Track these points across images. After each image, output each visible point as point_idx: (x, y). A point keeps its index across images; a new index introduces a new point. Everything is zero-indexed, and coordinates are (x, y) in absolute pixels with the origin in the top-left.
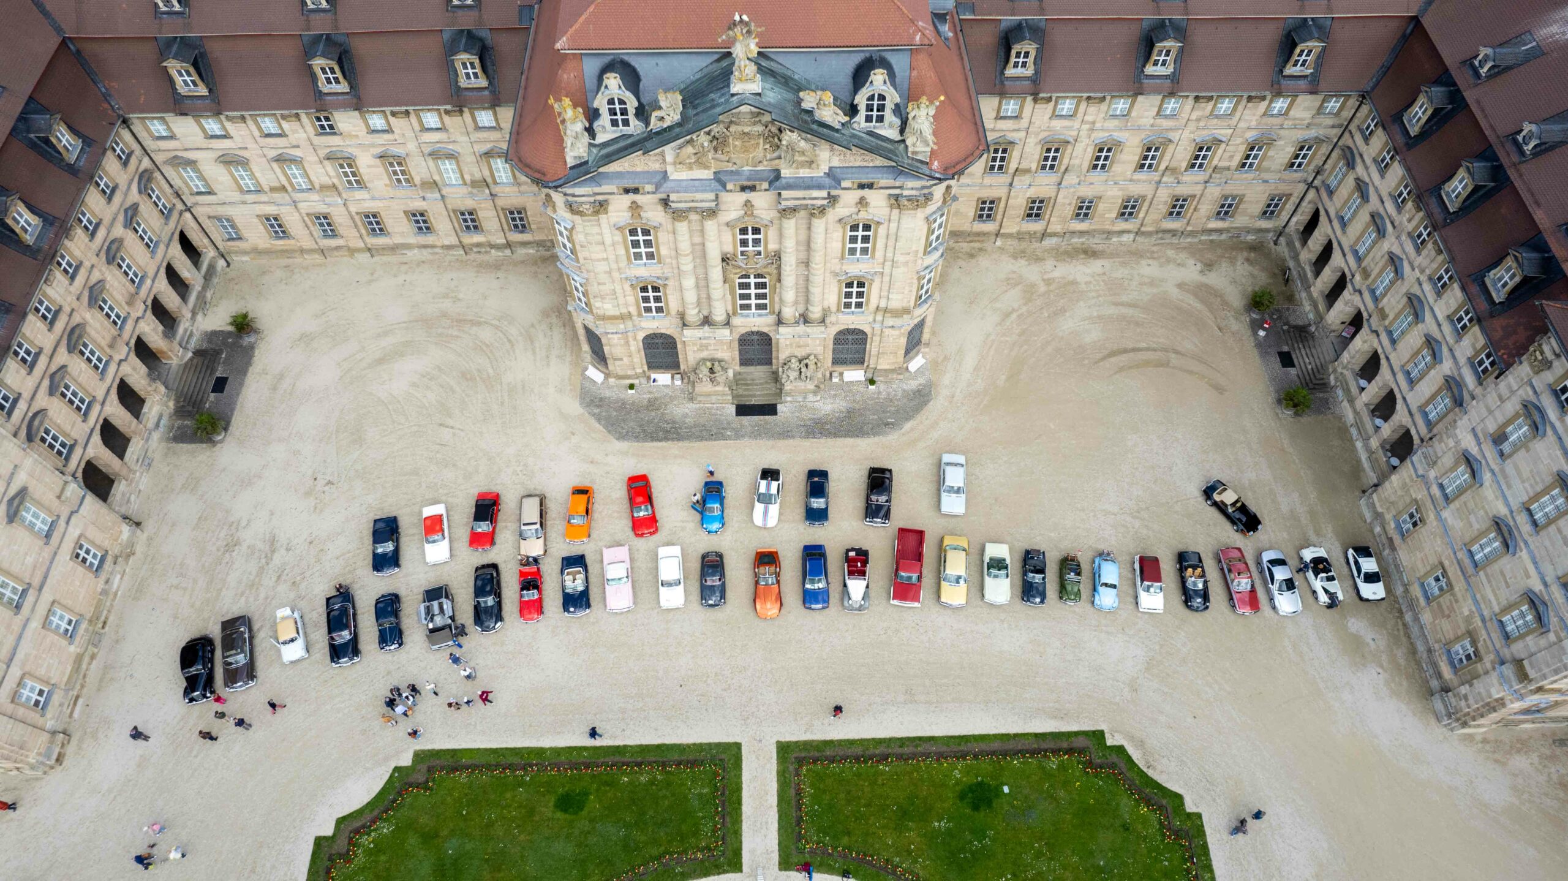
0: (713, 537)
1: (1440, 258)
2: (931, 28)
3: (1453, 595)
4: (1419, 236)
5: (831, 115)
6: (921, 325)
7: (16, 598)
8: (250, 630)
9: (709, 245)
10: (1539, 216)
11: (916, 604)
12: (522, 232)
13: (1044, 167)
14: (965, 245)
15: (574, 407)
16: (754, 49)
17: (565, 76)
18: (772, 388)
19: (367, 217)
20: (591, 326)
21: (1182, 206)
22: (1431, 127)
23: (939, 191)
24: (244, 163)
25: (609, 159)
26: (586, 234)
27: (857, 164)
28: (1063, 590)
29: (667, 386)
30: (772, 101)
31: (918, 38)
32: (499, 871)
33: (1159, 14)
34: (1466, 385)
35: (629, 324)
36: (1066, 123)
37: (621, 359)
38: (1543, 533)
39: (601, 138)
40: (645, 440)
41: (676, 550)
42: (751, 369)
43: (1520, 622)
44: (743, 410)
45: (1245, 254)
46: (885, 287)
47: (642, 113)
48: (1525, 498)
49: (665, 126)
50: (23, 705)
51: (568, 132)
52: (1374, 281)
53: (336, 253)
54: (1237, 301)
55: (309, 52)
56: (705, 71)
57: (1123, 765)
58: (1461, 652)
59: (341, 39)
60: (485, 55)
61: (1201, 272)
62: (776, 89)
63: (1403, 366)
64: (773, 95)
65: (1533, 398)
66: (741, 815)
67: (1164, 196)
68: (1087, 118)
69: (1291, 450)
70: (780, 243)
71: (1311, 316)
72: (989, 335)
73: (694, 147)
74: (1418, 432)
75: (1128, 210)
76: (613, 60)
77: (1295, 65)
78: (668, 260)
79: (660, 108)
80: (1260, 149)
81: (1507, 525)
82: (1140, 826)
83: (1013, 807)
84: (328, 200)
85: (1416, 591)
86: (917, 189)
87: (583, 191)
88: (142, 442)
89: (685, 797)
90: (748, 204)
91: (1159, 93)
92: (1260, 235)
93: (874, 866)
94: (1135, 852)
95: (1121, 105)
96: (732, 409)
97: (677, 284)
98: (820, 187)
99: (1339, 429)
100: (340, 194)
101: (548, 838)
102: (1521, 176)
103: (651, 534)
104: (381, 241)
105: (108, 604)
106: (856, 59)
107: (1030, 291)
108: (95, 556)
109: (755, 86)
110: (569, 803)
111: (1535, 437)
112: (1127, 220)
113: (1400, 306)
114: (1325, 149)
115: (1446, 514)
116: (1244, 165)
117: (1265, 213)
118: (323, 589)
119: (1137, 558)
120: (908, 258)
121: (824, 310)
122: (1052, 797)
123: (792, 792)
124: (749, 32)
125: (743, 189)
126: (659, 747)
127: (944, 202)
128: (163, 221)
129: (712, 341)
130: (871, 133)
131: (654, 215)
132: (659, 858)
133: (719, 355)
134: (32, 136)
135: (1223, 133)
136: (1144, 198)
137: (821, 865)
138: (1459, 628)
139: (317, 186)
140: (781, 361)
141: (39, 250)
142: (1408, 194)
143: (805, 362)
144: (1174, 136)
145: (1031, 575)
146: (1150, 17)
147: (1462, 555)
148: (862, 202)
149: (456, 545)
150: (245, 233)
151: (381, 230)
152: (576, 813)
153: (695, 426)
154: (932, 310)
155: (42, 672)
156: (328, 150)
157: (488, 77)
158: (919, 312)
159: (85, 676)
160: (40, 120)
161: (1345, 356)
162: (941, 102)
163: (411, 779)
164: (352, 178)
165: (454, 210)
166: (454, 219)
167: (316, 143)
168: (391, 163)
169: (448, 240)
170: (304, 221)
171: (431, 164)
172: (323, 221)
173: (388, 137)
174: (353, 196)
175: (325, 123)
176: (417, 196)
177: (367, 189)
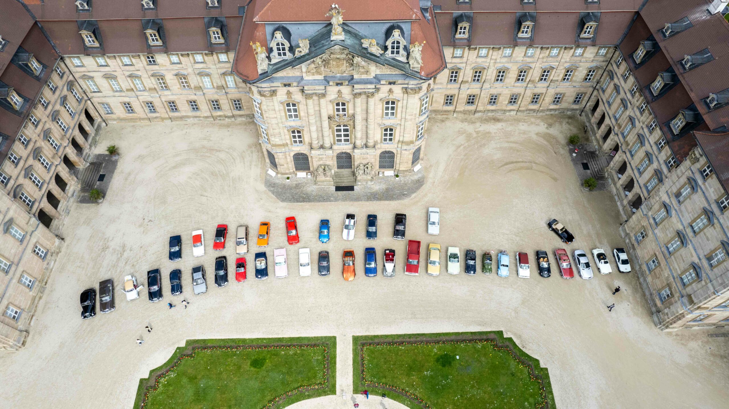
0: (324, 244)
1: (651, 117)
2: (420, 12)
3: (661, 268)
4: (642, 108)
5: (376, 50)
6: (419, 150)
7: (6, 268)
8: (113, 286)
9: (322, 111)
10: (692, 95)
11: (417, 274)
12: (239, 110)
13: (474, 80)
14: (440, 116)
15: (262, 187)
16: (341, 20)
17: (258, 34)
18: (352, 179)
19: (170, 103)
20: (270, 150)
21: (537, 98)
22: (645, 59)
23: (425, 86)
24: (115, 78)
25: (277, 70)
26: (267, 106)
27: (388, 73)
28: (484, 268)
29: (304, 178)
30: (349, 44)
31: (414, 16)
32: (224, 394)
33: (524, 10)
34: (664, 173)
35: (287, 148)
36: (483, 60)
37: (283, 165)
38: (698, 236)
39: (274, 61)
40: (294, 202)
41: (307, 250)
42: (343, 170)
43: (690, 278)
44: (339, 189)
45: (567, 120)
46: (402, 131)
47: (292, 49)
48: (690, 221)
49: (302, 55)
50: (8, 317)
51: (259, 58)
52: (624, 129)
53: (155, 120)
54: (563, 141)
55: (145, 27)
56: (320, 31)
57: (511, 347)
58: (665, 294)
59: (159, 21)
60: (223, 28)
61: (547, 128)
62: (351, 39)
63: (636, 166)
64: (350, 41)
65: (692, 175)
66: (336, 369)
67: (529, 94)
68: (493, 57)
69: (588, 206)
70: (354, 110)
71: (597, 147)
72: (450, 156)
73: (314, 64)
74: (644, 196)
75: (513, 100)
76: (279, 27)
77: (585, 33)
78: (304, 118)
79: (300, 47)
80: (571, 72)
81: (683, 234)
82: (519, 374)
83: (461, 365)
84: (152, 95)
85: (645, 267)
86: (415, 85)
87: (265, 85)
88: (65, 202)
89: (310, 361)
90: (339, 91)
91: (525, 46)
92: (574, 111)
93: (396, 392)
94: (517, 385)
95: (508, 51)
96: (334, 188)
97: (308, 129)
98: (371, 83)
99: (610, 196)
100: (157, 92)
101: (247, 379)
102: (684, 78)
103: (296, 243)
104: (176, 114)
105: (48, 274)
106: (387, 26)
107: (469, 136)
108: (42, 252)
109: (342, 37)
110: (257, 363)
111: (693, 193)
112: (513, 105)
113: (635, 140)
114: (600, 72)
115: (656, 231)
116: (564, 79)
117: (575, 101)
118: (146, 268)
119: (518, 253)
120: (413, 117)
121: (375, 142)
122: (479, 361)
123: (359, 358)
124: (338, 12)
125: (337, 84)
126: (298, 338)
127: (428, 91)
128: (78, 104)
129: (324, 156)
130: (394, 59)
131: (298, 97)
132: (298, 388)
133: (328, 163)
134: (20, 63)
135: (554, 64)
136: (520, 94)
137: (372, 391)
138: (664, 282)
139: (147, 89)
140: (356, 166)
141: (22, 113)
142: (637, 89)
143: (366, 166)
144: (532, 65)
145: (469, 261)
146: (520, 11)
147: (664, 249)
148: (390, 91)
149: (207, 248)
150: (115, 111)
151: (176, 109)
152: (260, 368)
153: (317, 196)
154: (424, 143)
155: (17, 303)
156: (152, 72)
157: (224, 39)
158: (418, 143)
159: (36, 307)
160: (24, 56)
161: (612, 164)
162: (424, 44)
163: (184, 353)
164: (163, 85)
165: (209, 100)
166: (209, 104)
167: (147, 69)
168: (181, 78)
169: (206, 114)
170: (141, 105)
171: (199, 78)
172: (150, 105)
173: (180, 66)
174: (164, 93)
175: (151, 59)
176: (192, 94)
177: (170, 90)
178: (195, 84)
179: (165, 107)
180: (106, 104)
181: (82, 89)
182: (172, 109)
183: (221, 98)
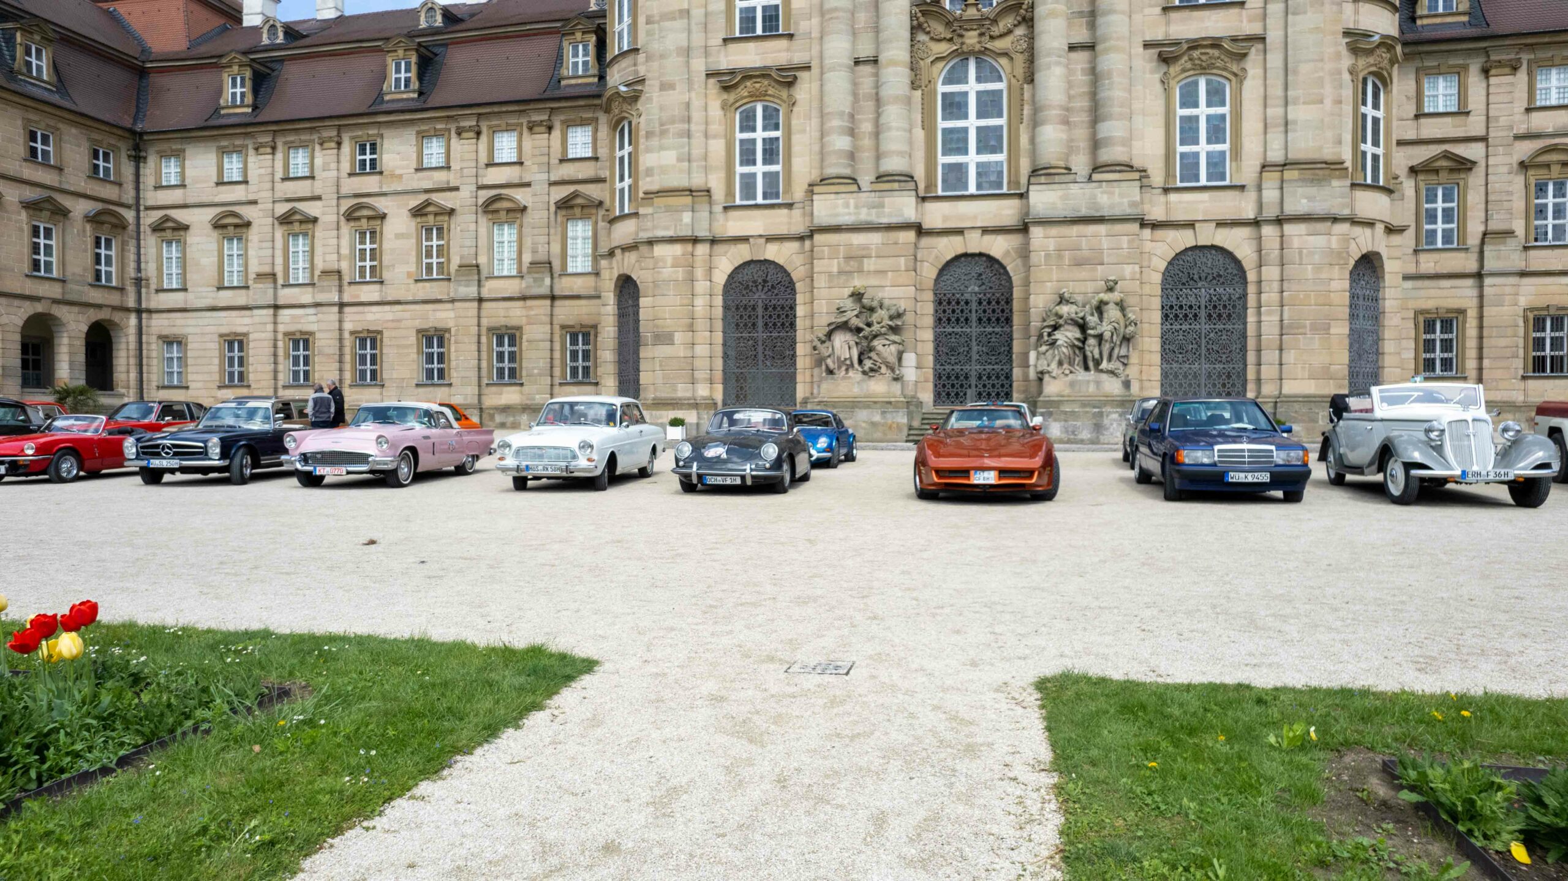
19: (363, 343)
24: (244, 229)
46: (1276, 89)
78: (804, 25)
84: (321, 298)
97: (816, 85)
104: (366, 396)
129: (874, 242)
133: (887, 292)
139: (317, 276)
151: (374, 377)
156: (355, 202)
164: (368, 264)
165: (490, 329)
166: (484, 348)
167: (345, 190)
168: (429, 231)
169: (462, 393)
170: (275, 347)
171: (483, 230)
172: (301, 352)
173: (440, 177)
174: (358, 296)
175: (368, 157)
176: (445, 297)
177: (382, 282)
178: (466, 251)
179: (341, 362)
180: (179, 343)
181: (139, 270)
182: (363, 373)
183: (532, 313)
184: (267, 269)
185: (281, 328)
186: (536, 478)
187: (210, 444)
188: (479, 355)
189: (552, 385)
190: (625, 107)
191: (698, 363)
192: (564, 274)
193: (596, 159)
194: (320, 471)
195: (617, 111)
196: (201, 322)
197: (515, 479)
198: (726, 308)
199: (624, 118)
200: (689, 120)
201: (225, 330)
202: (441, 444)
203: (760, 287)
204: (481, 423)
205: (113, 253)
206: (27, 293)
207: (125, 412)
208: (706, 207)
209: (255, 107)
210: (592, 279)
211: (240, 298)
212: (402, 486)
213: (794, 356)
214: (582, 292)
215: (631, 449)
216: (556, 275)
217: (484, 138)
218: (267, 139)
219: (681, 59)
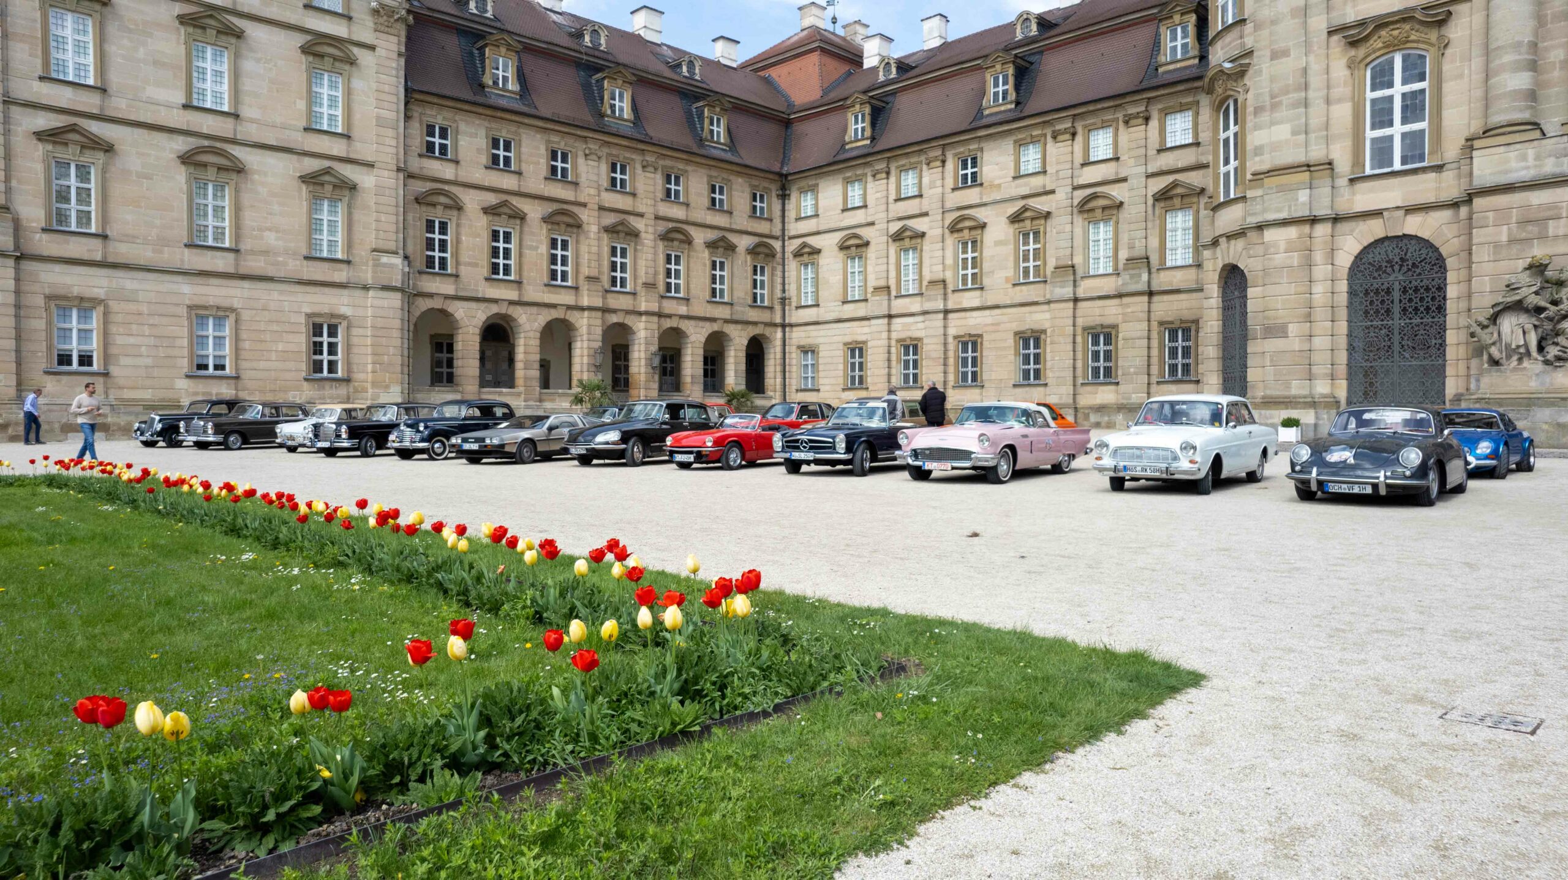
12: (1179, 382)
24: (863, 248)
59: (1033, 58)
100: (945, 297)
128: (749, 301)
150: (822, 378)
151: (974, 379)
156: (958, 215)
164: (970, 271)
165: (1084, 329)
166: (1079, 348)
167: (949, 205)
168: (1026, 235)
169: (1058, 393)
170: (889, 352)
171: (1078, 231)
172: (911, 357)
173: (1037, 183)
174: (960, 303)
175: (969, 171)
176: (1041, 299)
177: (982, 289)
178: (1062, 253)
180: (813, 352)
181: (784, 291)
182: (965, 375)
183: (1129, 310)
184: (883, 283)
185: (894, 336)
186: (1133, 479)
187: (837, 440)
188: (1074, 355)
189: (1149, 384)
190: (1231, 84)
191: (1316, 357)
192: (1163, 268)
193: (1197, 144)
194: (928, 465)
195: (1220, 91)
196: (830, 333)
197: (1112, 479)
198: (1352, 293)
199: (1228, 97)
200: (1306, 87)
201: (848, 339)
202: (1039, 442)
203: (1397, 267)
204: (1076, 422)
205: (765, 278)
206: (708, 316)
207: (773, 412)
208: (1328, 181)
209: (873, 139)
210: (1193, 271)
211: (860, 310)
212: (1001, 482)
213: (1442, 346)
214: (1182, 286)
215: (1238, 451)
216: (1154, 270)
217: (1079, 138)
218: (882, 166)
219: (1297, 20)
